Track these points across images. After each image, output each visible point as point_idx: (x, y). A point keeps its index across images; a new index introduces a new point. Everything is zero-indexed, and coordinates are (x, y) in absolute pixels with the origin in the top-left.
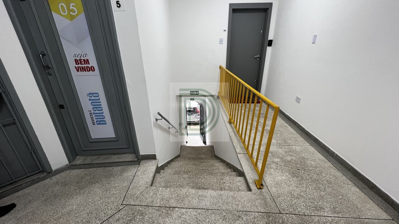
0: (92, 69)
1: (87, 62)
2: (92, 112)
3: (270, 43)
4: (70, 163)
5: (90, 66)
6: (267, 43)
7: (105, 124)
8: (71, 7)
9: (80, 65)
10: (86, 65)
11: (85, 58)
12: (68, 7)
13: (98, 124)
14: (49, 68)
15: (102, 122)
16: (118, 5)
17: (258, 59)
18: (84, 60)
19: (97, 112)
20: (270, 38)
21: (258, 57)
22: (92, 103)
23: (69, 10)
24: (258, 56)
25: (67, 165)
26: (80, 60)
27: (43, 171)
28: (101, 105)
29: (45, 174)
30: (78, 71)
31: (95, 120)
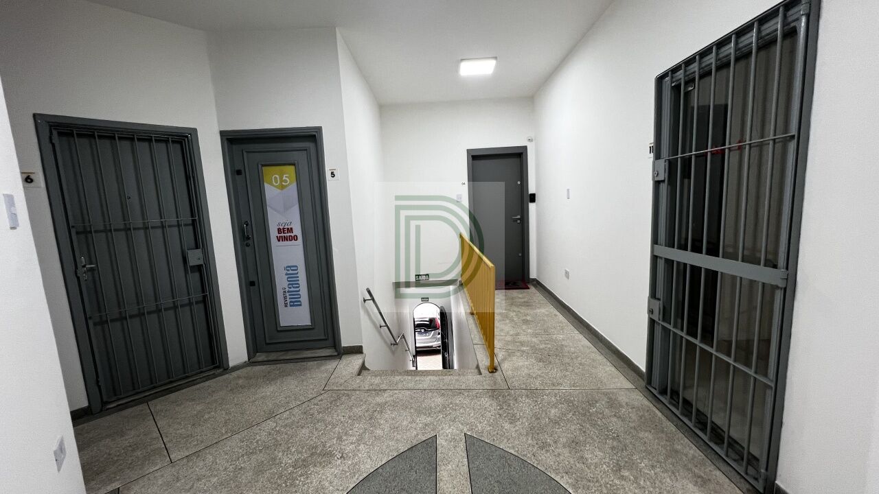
0: (295, 238)
1: (291, 230)
2: (287, 290)
3: (533, 198)
4: (249, 360)
5: (293, 235)
6: (527, 198)
7: (300, 305)
8: (284, 178)
9: (282, 235)
10: (289, 234)
11: (289, 227)
12: (281, 178)
13: (291, 306)
14: (248, 238)
15: (296, 303)
16: (333, 175)
17: (519, 221)
18: (288, 229)
19: (292, 289)
20: (532, 190)
21: (519, 219)
22: (288, 278)
23: (282, 181)
24: (519, 217)
25: (245, 362)
26: (283, 229)
27: (218, 367)
28: (298, 281)
29: (221, 370)
30: (279, 241)
31: (288, 301)
